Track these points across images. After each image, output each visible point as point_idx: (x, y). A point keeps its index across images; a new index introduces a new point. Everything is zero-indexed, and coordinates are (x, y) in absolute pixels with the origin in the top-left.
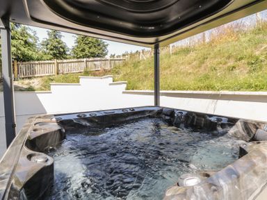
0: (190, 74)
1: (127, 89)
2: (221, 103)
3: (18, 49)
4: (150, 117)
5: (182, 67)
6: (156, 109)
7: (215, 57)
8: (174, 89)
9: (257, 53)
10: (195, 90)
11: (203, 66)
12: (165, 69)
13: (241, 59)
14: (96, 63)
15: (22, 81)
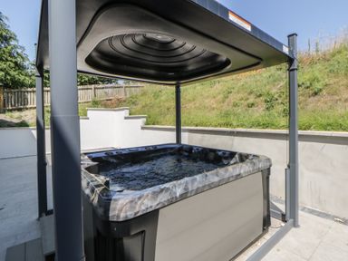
0: (214, 109)
1: (147, 124)
2: (237, 139)
3: (7, 73)
4: (172, 154)
5: (207, 101)
6: (178, 146)
7: (238, 92)
8: (197, 126)
9: (274, 91)
10: (216, 126)
11: (227, 100)
12: (190, 101)
13: (260, 95)
14: (106, 90)
15: (10, 114)
